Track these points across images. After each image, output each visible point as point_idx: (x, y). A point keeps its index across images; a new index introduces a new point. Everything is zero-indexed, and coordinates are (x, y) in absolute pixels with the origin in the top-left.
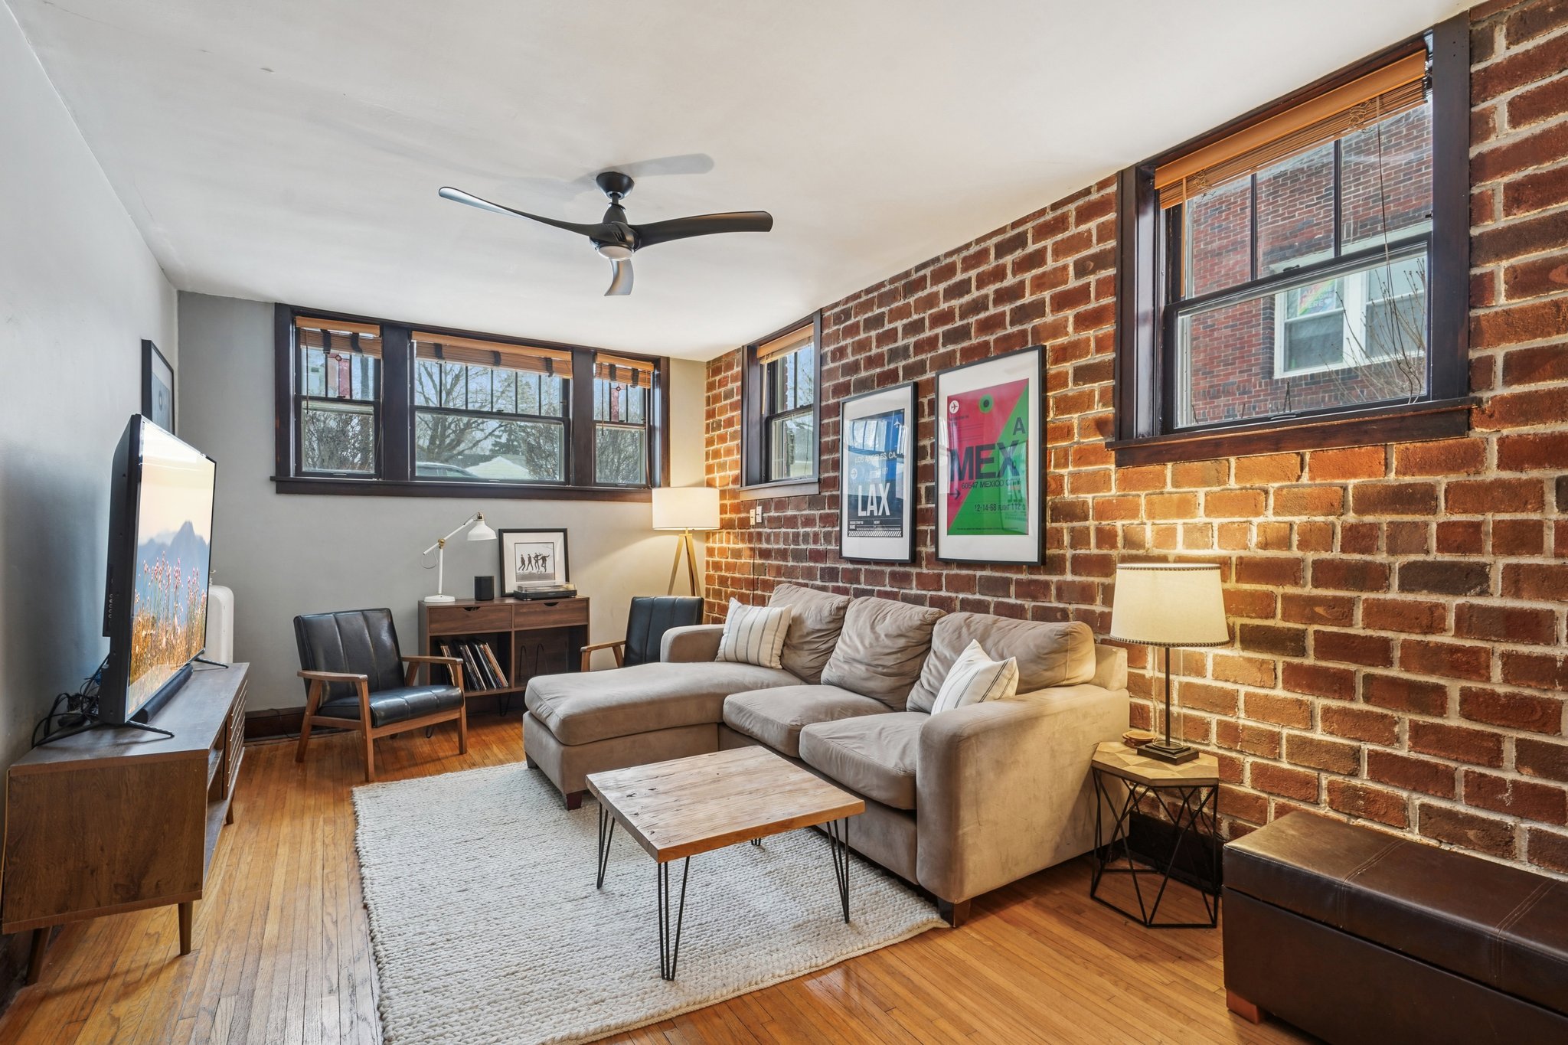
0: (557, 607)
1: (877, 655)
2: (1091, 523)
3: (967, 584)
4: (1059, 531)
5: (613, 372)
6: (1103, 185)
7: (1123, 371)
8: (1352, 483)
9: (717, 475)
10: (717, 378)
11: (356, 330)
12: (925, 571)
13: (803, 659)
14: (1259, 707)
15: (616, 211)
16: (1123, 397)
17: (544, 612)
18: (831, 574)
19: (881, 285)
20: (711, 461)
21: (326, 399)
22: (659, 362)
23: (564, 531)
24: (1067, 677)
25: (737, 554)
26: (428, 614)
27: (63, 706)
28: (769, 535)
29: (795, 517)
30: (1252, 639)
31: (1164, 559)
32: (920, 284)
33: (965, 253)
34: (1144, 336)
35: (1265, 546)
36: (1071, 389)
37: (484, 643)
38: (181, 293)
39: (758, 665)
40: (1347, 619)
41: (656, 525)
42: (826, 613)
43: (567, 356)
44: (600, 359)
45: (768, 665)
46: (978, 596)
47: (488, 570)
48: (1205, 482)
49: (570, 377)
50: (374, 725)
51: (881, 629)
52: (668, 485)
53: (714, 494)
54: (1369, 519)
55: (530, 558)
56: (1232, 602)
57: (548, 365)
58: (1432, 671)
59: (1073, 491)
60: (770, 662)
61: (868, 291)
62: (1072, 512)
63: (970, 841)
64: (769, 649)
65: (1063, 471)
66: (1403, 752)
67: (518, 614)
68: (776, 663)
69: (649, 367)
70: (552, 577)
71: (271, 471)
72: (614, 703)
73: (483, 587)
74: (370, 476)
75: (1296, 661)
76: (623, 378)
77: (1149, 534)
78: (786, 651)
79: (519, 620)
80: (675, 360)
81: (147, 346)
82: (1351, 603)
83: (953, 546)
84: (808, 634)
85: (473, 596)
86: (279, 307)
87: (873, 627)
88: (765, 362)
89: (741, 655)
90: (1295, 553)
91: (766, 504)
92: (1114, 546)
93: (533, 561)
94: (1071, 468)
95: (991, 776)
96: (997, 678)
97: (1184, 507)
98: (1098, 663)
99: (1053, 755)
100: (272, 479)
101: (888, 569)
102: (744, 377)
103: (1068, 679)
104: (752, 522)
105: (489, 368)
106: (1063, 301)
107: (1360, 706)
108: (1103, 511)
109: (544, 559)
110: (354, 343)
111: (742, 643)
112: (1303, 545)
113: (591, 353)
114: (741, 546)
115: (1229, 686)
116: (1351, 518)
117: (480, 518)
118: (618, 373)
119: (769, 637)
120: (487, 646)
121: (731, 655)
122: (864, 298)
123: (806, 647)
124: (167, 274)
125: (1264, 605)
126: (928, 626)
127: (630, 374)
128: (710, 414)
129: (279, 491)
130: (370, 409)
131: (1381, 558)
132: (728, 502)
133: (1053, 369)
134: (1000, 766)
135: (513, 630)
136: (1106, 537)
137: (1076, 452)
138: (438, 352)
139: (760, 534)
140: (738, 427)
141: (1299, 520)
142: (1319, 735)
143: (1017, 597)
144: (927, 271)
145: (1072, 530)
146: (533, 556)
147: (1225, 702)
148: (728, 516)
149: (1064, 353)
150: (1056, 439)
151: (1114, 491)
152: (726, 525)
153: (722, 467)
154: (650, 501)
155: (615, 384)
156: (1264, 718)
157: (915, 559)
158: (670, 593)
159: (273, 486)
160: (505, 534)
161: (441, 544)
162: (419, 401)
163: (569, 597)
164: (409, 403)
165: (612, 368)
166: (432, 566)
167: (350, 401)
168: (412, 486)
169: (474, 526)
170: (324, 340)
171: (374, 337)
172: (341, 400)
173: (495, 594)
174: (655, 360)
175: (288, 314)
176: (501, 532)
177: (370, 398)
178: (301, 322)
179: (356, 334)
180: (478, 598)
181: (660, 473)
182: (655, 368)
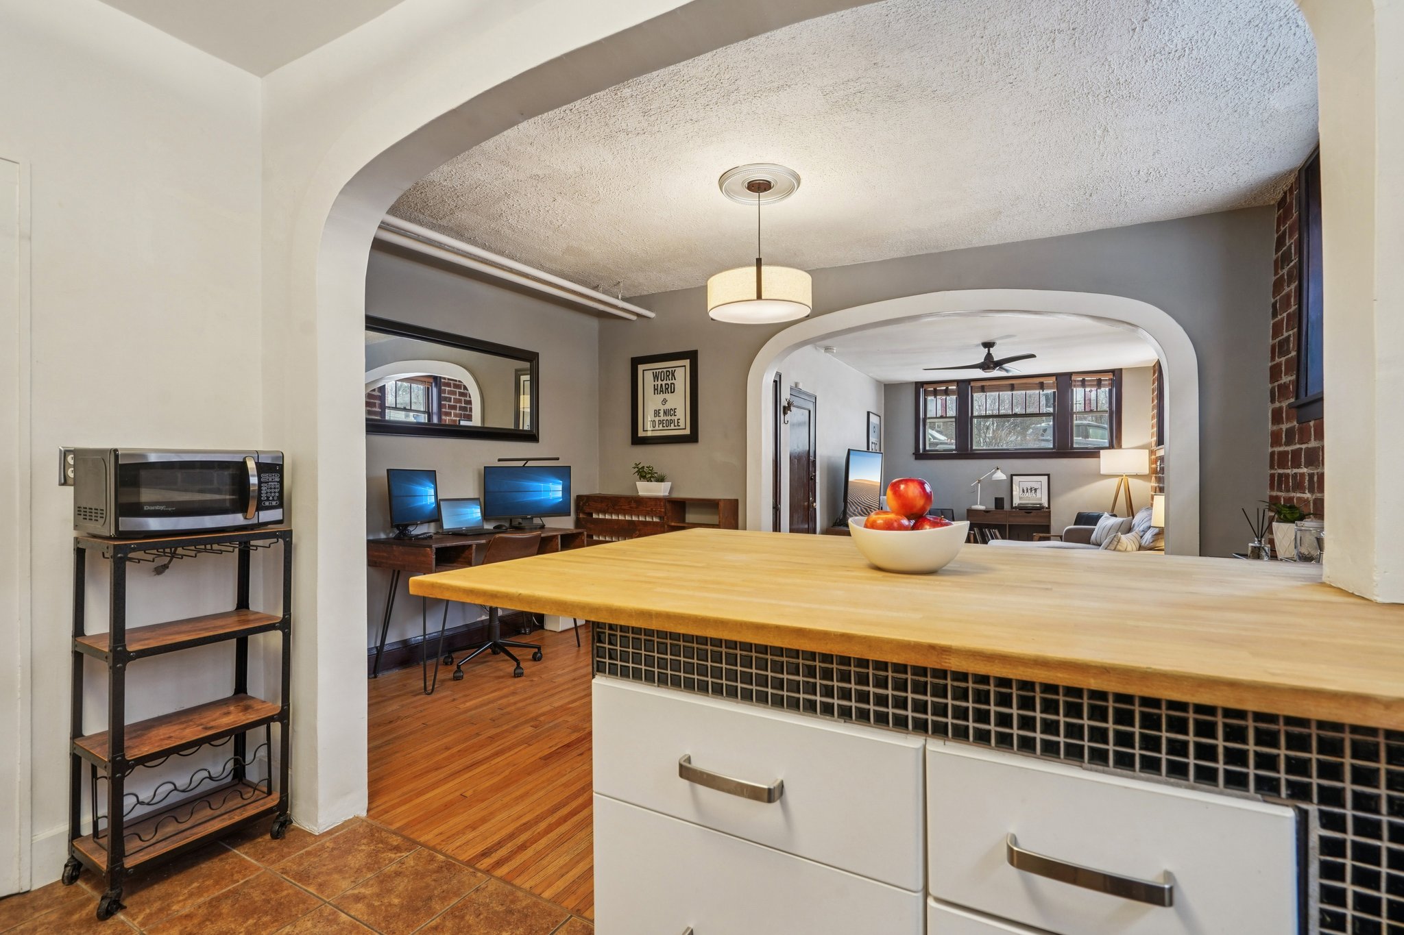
0: (1032, 514)
5: (1083, 384)
9: (1150, 440)
11: (947, 385)
15: (989, 356)
17: (1025, 516)
20: (1152, 430)
21: (936, 418)
22: (1115, 373)
23: (1048, 475)
26: (971, 512)
27: (838, 521)
37: (996, 529)
38: (885, 385)
41: (1103, 472)
43: (1054, 378)
44: (1073, 378)
47: (1003, 494)
49: (1055, 390)
52: (1120, 447)
55: (1027, 489)
57: (1042, 386)
67: (1008, 516)
69: (1110, 376)
70: (1041, 499)
71: (913, 450)
73: (999, 502)
74: (952, 450)
76: (1092, 386)
79: (1010, 518)
80: (1126, 369)
81: (868, 413)
85: (994, 506)
86: (916, 383)
93: (1029, 491)
100: (913, 454)
105: (1010, 393)
109: (1036, 490)
110: (946, 392)
113: (1070, 375)
117: (998, 469)
118: (1086, 383)
120: (997, 532)
124: (878, 382)
127: (1095, 382)
128: (1153, 400)
129: (916, 459)
130: (954, 420)
132: (1153, 457)
135: (1006, 524)
138: (983, 389)
140: (1157, 411)
146: (1029, 488)
148: (1153, 466)
153: (1154, 434)
154: (1099, 457)
155: (1088, 389)
159: (914, 457)
160: (1014, 477)
161: (979, 482)
162: (976, 413)
163: (1038, 509)
164: (970, 415)
165: (1083, 381)
166: (975, 492)
167: (946, 417)
168: (970, 454)
169: (994, 473)
170: (935, 393)
171: (955, 387)
172: (942, 417)
173: (1007, 506)
174: (1113, 371)
175: (919, 385)
176: (1012, 475)
177: (954, 415)
178: (925, 386)
179: (947, 388)
180: (996, 507)
181: (1115, 441)
182: (1114, 375)
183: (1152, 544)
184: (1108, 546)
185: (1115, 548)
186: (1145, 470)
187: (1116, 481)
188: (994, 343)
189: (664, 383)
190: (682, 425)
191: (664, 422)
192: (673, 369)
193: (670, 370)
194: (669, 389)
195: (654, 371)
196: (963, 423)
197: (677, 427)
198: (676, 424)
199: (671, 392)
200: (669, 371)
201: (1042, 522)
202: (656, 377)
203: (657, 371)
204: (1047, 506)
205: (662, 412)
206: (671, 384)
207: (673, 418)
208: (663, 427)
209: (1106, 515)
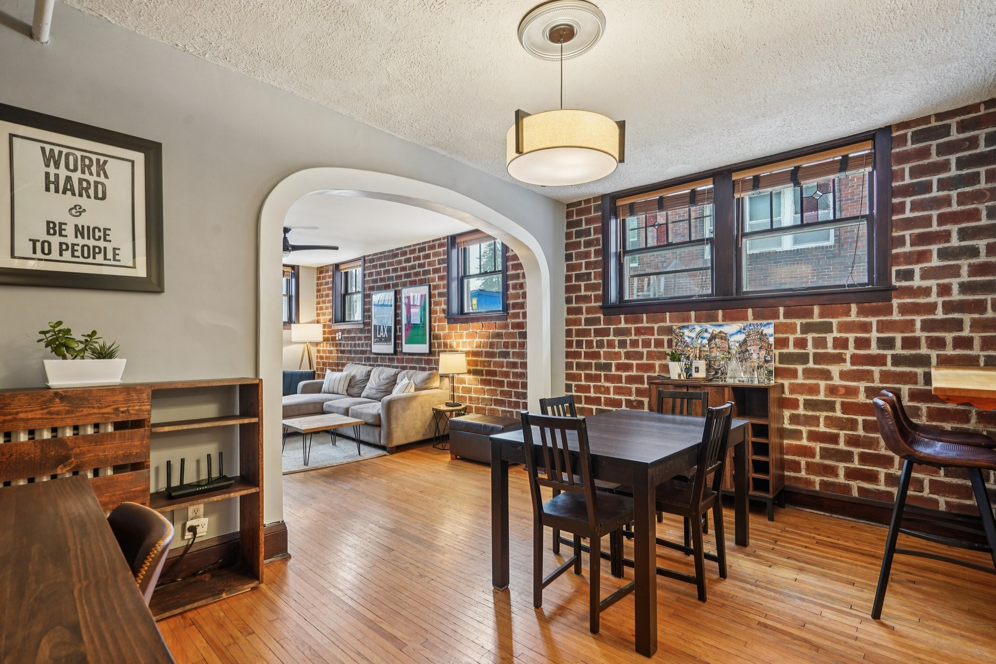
1: (379, 386)
2: (442, 341)
3: (411, 361)
4: (435, 343)
6: (444, 238)
7: (448, 295)
8: (491, 331)
9: (321, 318)
10: (322, 275)
12: (399, 357)
13: (355, 390)
14: (477, 391)
16: (448, 303)
18: (368, 359)
19: (384, 252)
20: (319, 311)
22: (294, 268)
25: (331, 352)
28: (344, 344)
29: (355, 337)
30: (475, 372)
31: (457, 351)
32: (396, 255)
33: (410, 249)
34: (454, 285)
35: (476, 347)
36: (437, 299)
39: (338, 394)
40: (489, 366)
41: (294, 340)
42: (364, 373)
45: (342, 393)
46: (414, 365)
48: (465, 330)
51: (381, 377)
52: (298, 322)
53: (320, 326)
54: (493, 340)
56: (469, 363)
58: (502, 377)
59: (438, 331)
61: (381, 253)
62: (437, 337)
63: (394, 430)
64: (342, 388)
65: (435, 324)
66: (499, 398)
68: (345, 392)
69: (289, 269)
75: (482, 377)
77: (454, 344)
78: (349, 387)
82: (491, 361)
83: (407, 348)
84: (357, 381)
87: (379, 377)
88: (343, 272)
89: (331, 390)
90: (482, 349)
91: (343, 331)
92: (447, 348)
94: (437, 324)
95: (401, 412)
97: (461, 337)
98: (440, 382)
99: (422, 407)
101: (387, 357)
102: (333, 276)
104: (337, 339)
106: (436, 271)
107: (492, 387)
108: (445, 337)
111: (331, 386)
112: (483, 347)
114: (332, 348)
115: (470, 386)
116: (491, 340)
119: (342, 383)
121: (327, 390)
122: (379, 256)
123: (356, 386)
125: (476, 363)
126: (396, 375)
128: (318, 291)
131: (495, 350)
132: (326, 330)
133: (433, 292)
134: (404, 409)
136: (445, 345)
137: (439, 318)
139: (340, 344)
140: (331, 298)
141: (482, 340)
142: (486, 396)
143: (425, 364)
144: (399, 251)
145: (438, 343)
147: (469, 390)
148: (327, 336)
149: (436, 287)
150: (433, 314)
151: (447, 331)
152: (325, 340)
153: (324, 314)
154: (291, 329)
156: (476, 394)
157: (395, 352)
158: (300, 369)
188: (290, 230)
189: (76, 176)
190: (125, 256)
191: (79, 248)
192: (102, 159)
193: (94, 157)
194: (91, 192)
195: (48, 148)
197: (112, 262)
198: (110, 255)
199: (96, 197)
200: (91, 160)
202: (50, 159)
203: (57, 149)
205: (70, 231)
206: (96, 183)
207: (101, 244)
208: (73, 256)
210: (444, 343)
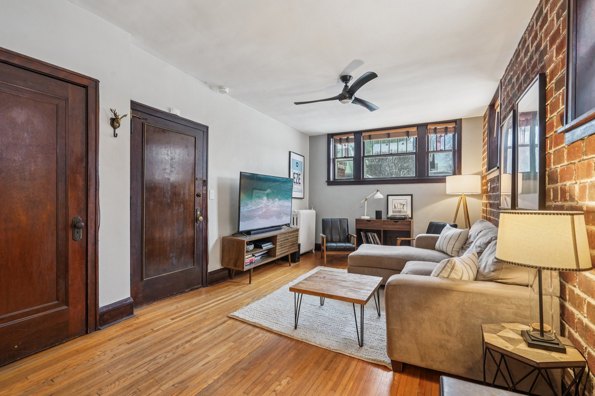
0: (398, 223)
2: (559, 185)
4: (550, 190)
5: (435, 131)
9: (484, 168)
11: (348, 136)
15: (346, 88)
17: (393, 224)
20: (483, 162)
21: (342, 158)
22: (458, 122)
23: (412, 195)
24: (500, 277)
25: (487, 206)
26: (358, 221)
28: (491, 196)
29: (496, 187)
32: (519, 54)
37: (374, 233)
38: (309, 136)
41: (448, 192)
43: (415, 129)
44: (429, 127)
45: (451, 255)
47: (382, 208)
49: (417, 137)
50: (326, 251)
52: (460, 174)
53: (480, 178)
57: (408, 134)
59: (553, 164)
60: (452, 253)
62: (553, 178)
65: (551, 152)
67: (384, 224)
69: (452, 125)
70: (406, 212)
71: (326, 179)
72: (365, 254)
73: (378, 214)
74: (351, 179)
76: (441, 132)
77: (576, 191)
78: (460, 250)
79: (384, 226)
80: (464, 119)
81: (290, 152)
85: (375, 217)
86: (328, 135)
88: (497, 111)
89: (442, 249)
91: (491, 181)
92: (566, 200)
93: (399, 207)
94: (553, 149)
96: (445, 267)
100: (326, 181)
102: (488, 121)
103: (502, 279)
104: (489, 190)
108: (563, 176)
109: (403, 205)
110: (347, 140)
111: (441, 244)
113: (426, 125)
117: (378, 191)
118: (437, 131)
119: (452, 242)
120: (376, 235)
121: (438, 248)
127: (443, 130)
128: (484, 140)
129: (328, 185)
130: (352, 159)
132: (483, 181)
135: (382, 229)
136: (564, 195)
137: (555, 138)
138: (370, 137)
140: (487, 145)
144: (520, 46)
145: (553, 188)
146: (399, 205)
148: (483, 188)
151: (566, 163)
152: (482, 192)
154: (445, 182)
155: (439, 135)
159: (327, 183)
160: (389, 197)
161: (366, 200)
162: (366, 155)
163: (404, 220)
164: (362, 155)
165: (435, 129)
166: (362, 207)
167: (348, 157)
168: (362, 181)
169: (376, 193)
170: (341, 141)
171: (353, 137)
172: (345, 157)
173: (384, 217)
174: (455, 121)
175: (330, 136)
176: (388, 196)
177: (353, 155)
178: (335, 137)
179: (348, 138)
180: (377, 218)
181: (457, 170)
182: (456, 124)
183: (493, 274)
184: (441, 272)
185: (449, 275)
186: (479, 191)
187: (457, 199)
188: (349, 75)
196: (358, 161)
201: (404, 228)
204: (410, 216)
209: (448, 225)
210: (561, 188)
